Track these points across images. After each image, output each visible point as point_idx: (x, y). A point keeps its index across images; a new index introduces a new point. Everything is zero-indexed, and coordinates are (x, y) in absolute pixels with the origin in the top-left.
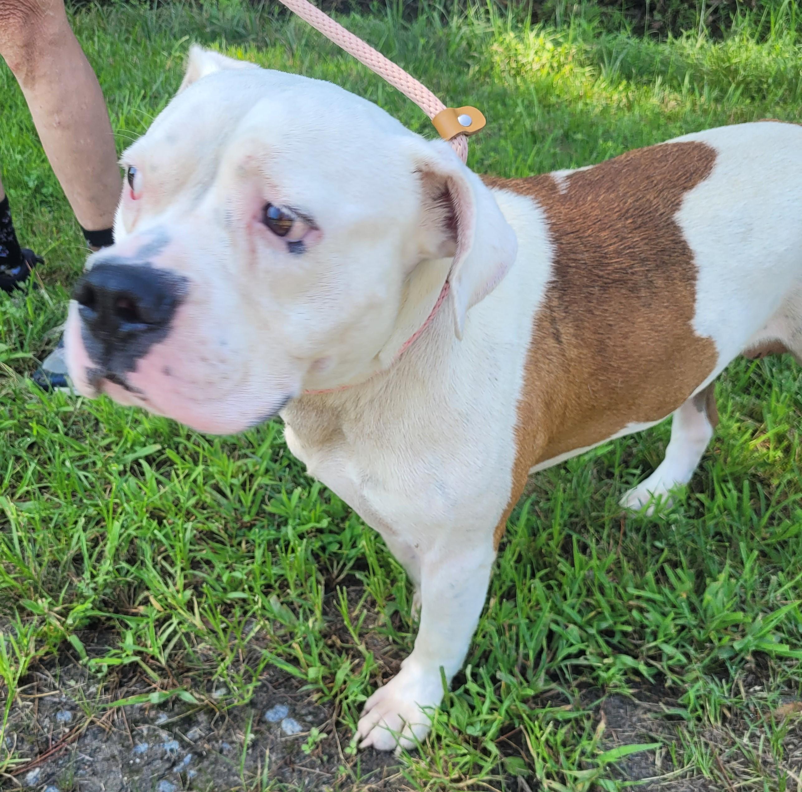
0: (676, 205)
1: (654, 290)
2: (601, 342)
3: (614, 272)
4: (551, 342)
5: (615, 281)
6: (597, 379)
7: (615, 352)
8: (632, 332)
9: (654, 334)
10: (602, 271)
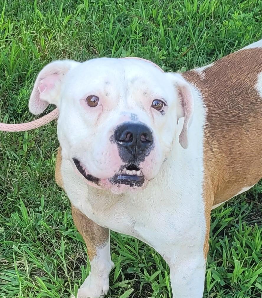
0: (255, 81)
1: (249, 123)
2: (230, 150)
3: (232, 117)
4: (210, 152)
5: (232, 121)
6: (230, 167)
7: (236, 154)
8: (242, 144)
9: (251, 144)
10: (226, 117)
